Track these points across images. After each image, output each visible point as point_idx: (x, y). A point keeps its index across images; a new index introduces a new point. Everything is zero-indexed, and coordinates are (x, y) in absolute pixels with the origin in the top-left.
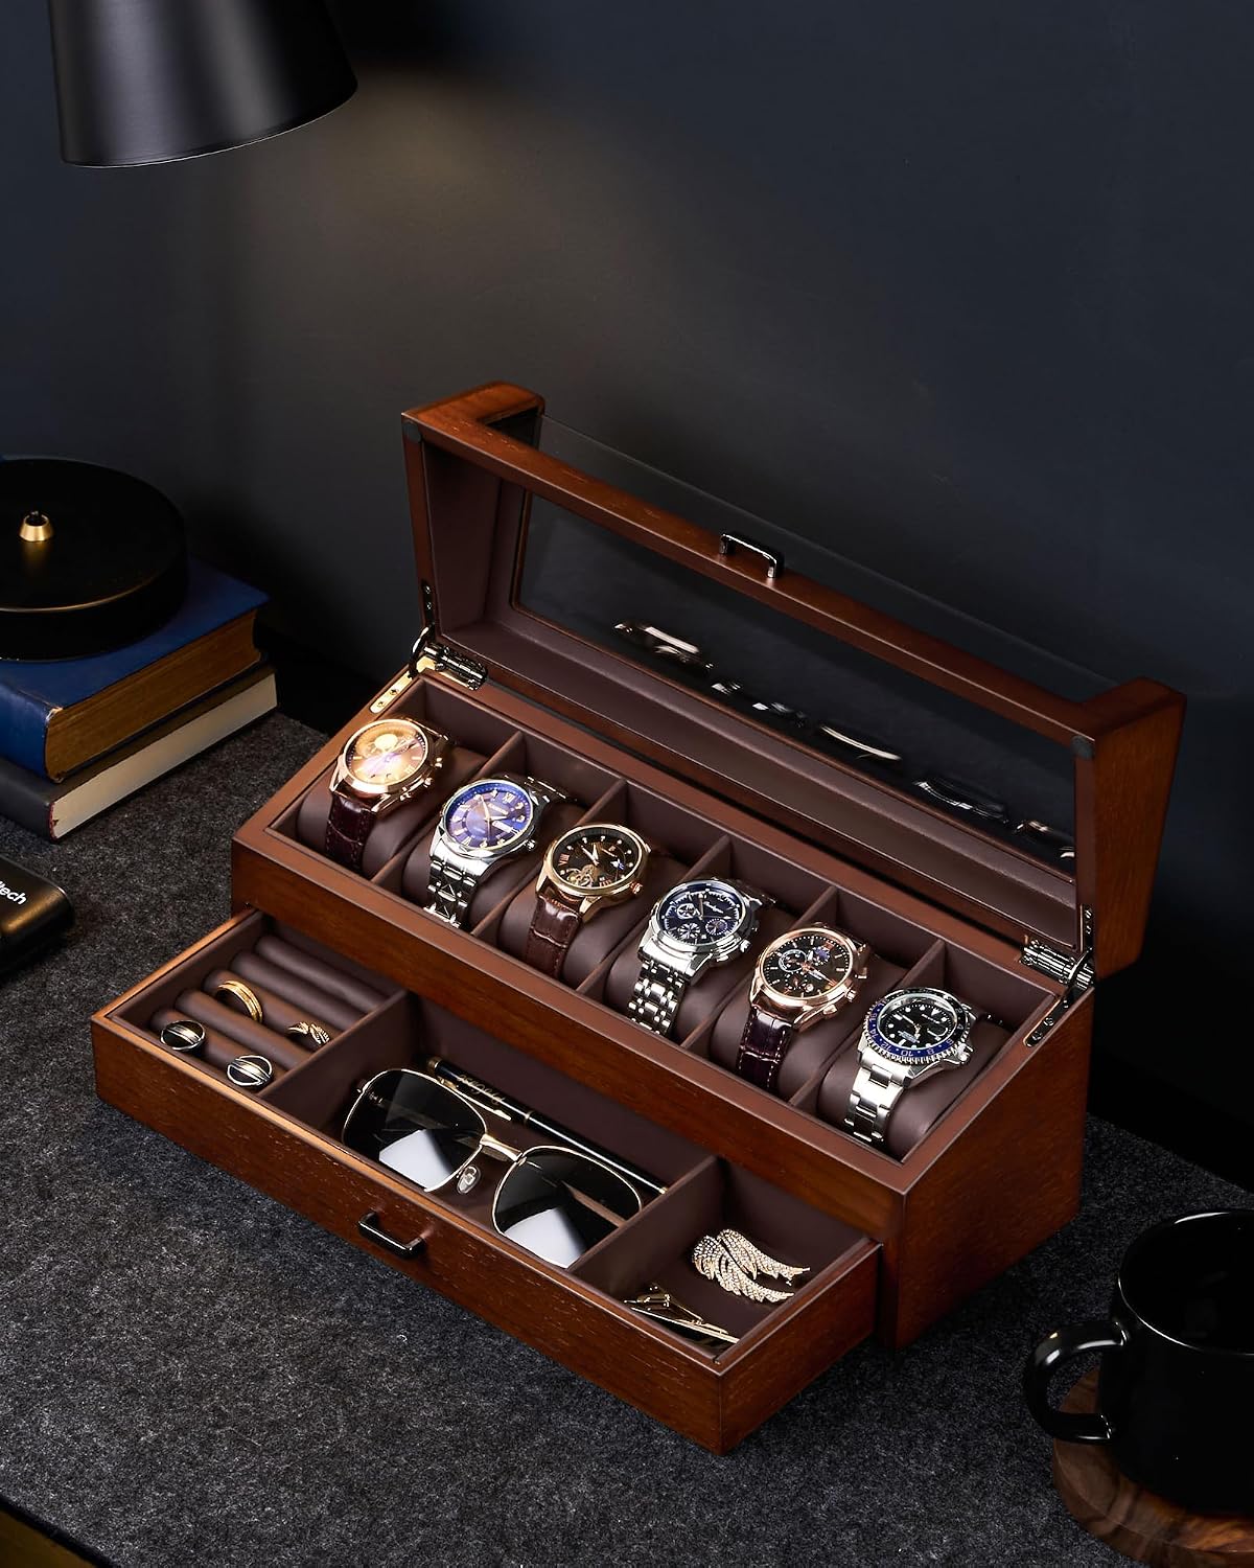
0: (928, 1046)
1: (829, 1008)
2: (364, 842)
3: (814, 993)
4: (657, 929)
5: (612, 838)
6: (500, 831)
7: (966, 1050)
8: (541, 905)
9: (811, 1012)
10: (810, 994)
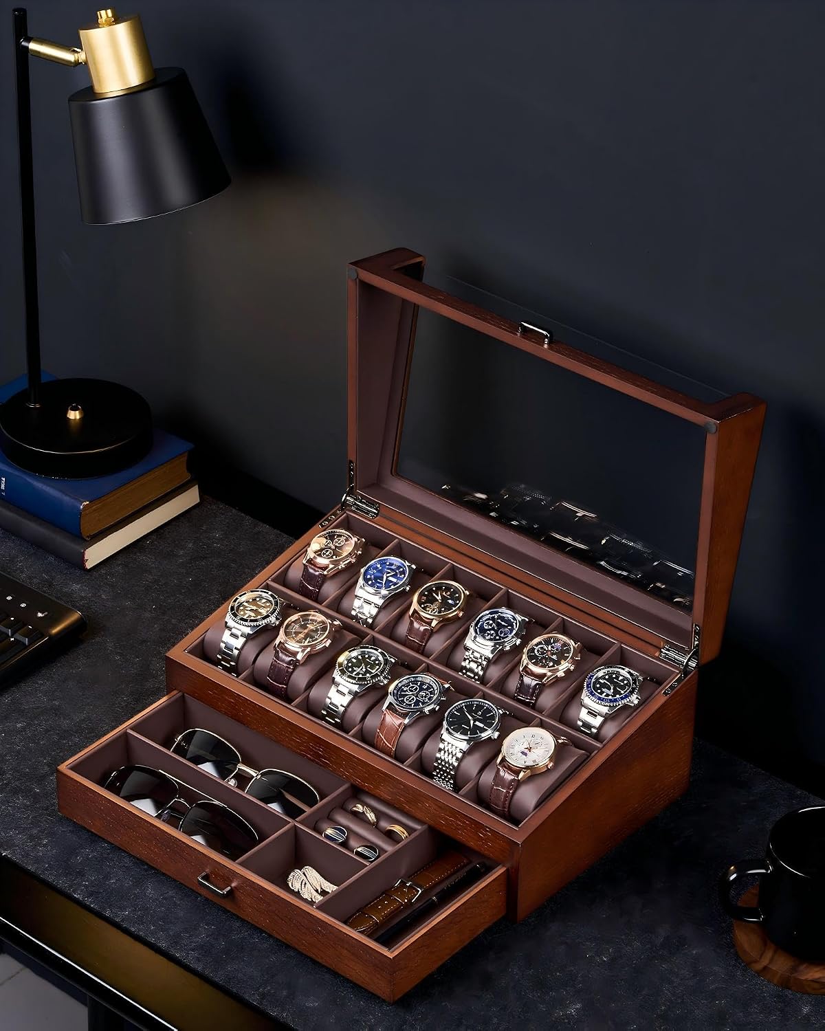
0: (618, 696)
1: (561, 674)
2: (319, 589)
3: (553, 666)
4: (474, 634)
5: (448, 588)
6: (391, 582)
7: (637, 698)
8: (412, 623)
9: (552, 675)
10: (551, 667)
